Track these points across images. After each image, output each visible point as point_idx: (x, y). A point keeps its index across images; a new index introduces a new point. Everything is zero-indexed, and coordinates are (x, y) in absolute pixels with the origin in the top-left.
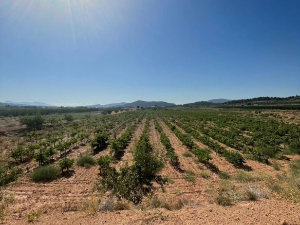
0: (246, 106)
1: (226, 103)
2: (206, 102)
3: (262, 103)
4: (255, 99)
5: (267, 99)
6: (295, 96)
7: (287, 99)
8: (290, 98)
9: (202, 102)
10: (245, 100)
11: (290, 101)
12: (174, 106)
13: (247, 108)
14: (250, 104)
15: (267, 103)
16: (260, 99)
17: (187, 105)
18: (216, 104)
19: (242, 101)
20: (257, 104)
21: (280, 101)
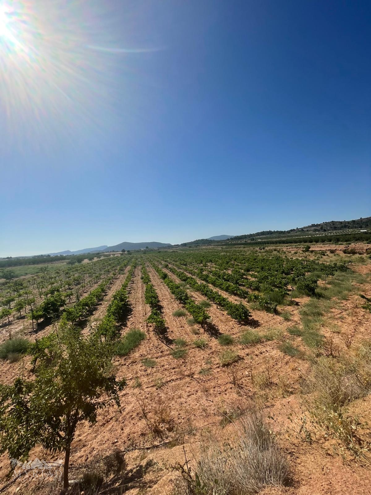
0: (249, 241)
1: (228, 240)
2: (207, 240)
3: (265, 238)
4: (258, 234)
5: (270, 233)
6: (295, 228)
7: (289, 232)
8: (291, 230)
9: (203, 240)
10: (248, 235)
11: (292, 234)
12: (169, 246)
13: (250, 244)
14: (253, 239)
15: (270, 238)
16: (263, 233)
17: (185, 245)
18: (218, 242)
19: (245, 237)
20: (260, 239)
21: (282, 235)
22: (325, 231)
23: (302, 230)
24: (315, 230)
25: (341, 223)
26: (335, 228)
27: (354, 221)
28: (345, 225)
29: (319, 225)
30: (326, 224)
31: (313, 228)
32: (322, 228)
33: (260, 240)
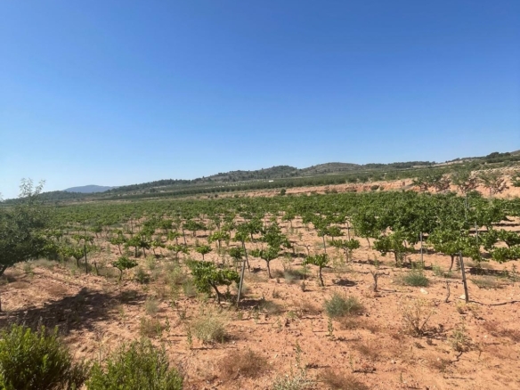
0: (148, 193)
3: (168, 189)
4: (155, 184)
5: (171, 182)
8: (198, 180)
10: (141, 185)
11: (198, 184)
14: (153, 190)
16: (162, 183)
20: (163, 190)
21: (187, 185)
22: (234, 181)
23: (209, 179)
24: (225, 180)
25: (247, 172)
26: (244, 178)
27: (257, 172)
28: (251, 175)
29: (227, 174)
30: (233, 173)
31: (220, 178)
32: (231, 178)
33: (162, 192)
